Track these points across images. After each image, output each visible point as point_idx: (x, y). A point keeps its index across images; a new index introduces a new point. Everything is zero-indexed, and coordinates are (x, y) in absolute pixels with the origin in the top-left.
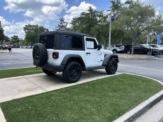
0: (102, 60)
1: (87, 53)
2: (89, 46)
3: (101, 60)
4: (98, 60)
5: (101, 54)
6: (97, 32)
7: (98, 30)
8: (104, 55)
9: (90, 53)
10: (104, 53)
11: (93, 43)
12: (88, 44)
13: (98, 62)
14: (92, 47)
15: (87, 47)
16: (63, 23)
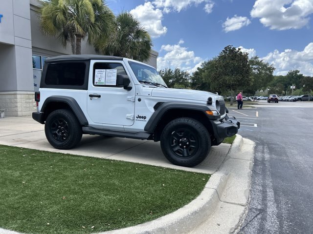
0: (145, 118)
1: (91, 96)
2: (103, 81)
3: (140, 117)
4: (128, 115)
5: (139, 100)
8: (155, 103)
9: (99, 96)
10: (152, 98)
11: (114, 74)
12: (99, 75)
13: (127, 119)
14: (111, 82)
15: (96, 83)
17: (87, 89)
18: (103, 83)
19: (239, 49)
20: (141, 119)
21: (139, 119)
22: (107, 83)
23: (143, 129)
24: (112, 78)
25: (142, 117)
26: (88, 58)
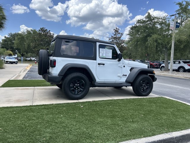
0: (126, 75)
1: (99, 64)
2: (104, 55)
3: (124, 75)
4: (119, 74)
5: (124, 66)
6: (155, 43)
7: (156, 41)
8: (130, 68)
9: (104, 64)
10: (129, 65)
11: (110, 52)
12: (102, 52)
13: (118, 76)
14: (109, 57)
15: (101, 56)
16: (117, 34)
18: (104, 57)
20: (125, 76)
21: (123, 76)
22: (107, 57)
23: (125, 81)
24: (110, 54)
26: (95, 41)
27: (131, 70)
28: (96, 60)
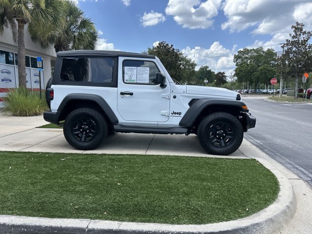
1: (122, 94)
2: (134, 78)
4: (163, 112)
5: (175, 97)
8: (190, 100)
9: (131, 94)
10: (187, 95)
11: (146, 71)
12: (130, 72)
13: (162, 115)
15: (127, 80)
16: (300, 35)
17: (117, 87)
18: (134, 80)
19: (172, 46)
20: (176, 115)
21: (174, 115)
22: (139, 80)
23: (178, 124)
24: (144, 75)
25: (178, 113)
26: (116, 55)
27: (190, 104)
28: (116, 86)
